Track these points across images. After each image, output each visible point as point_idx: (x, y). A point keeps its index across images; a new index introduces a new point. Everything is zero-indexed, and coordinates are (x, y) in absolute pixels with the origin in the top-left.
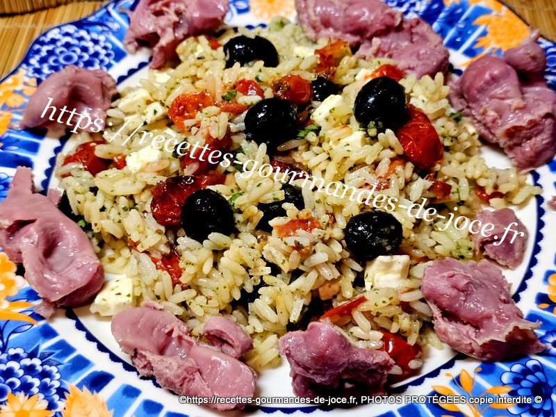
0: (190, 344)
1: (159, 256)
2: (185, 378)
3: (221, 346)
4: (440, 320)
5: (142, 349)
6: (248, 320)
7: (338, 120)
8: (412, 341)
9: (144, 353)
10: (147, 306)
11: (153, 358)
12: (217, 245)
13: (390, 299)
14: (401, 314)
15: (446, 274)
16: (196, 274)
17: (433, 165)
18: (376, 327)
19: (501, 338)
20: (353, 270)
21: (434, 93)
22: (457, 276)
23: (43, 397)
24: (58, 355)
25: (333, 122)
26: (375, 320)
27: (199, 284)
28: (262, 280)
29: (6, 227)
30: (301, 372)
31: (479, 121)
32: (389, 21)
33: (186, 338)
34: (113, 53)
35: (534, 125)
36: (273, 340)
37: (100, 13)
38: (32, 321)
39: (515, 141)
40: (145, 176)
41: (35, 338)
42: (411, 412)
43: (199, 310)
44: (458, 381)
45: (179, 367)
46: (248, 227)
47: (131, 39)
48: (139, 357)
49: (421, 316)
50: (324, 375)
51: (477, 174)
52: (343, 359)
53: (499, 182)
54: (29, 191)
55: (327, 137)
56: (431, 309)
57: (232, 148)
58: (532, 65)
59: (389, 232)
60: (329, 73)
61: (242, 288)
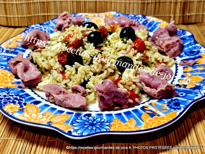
1: (59, 71)
2: (64, 100)
4: (145, 86)
5: (52, 93)
6: (86, 89)
7: (115, 39)
8: (136, 92)
9: (52, 94)
11: (55, 96)
12: (77, 67)
13: (129, 78)
14: (133, 84)
15: (146, 73)
16: (70, 75)
17: (144, 51)
18: (125, 88)
19: (164, 89)
20: (118, 74)
21: (143, 33)
23: (19, 104)
24: (25, 96)
25: (114, 39)
26: (125, 86)
27: (71, 78)
28: (90, 77)
29: (13, 63)
30: (101, 94)
31: (158, 45)
32: (131, 23)
33: (66, 92)
34: (50, 31)
35: (174, 43)
36: (93, 94)
37: (47, 22)
38: (18, 88)
39: (168, 49)
40: (56, 50)
41: (18, 92)
42: (136, 111)
43: (71, 85)
44: (151, 104)
45: (63, 96)
46: (87, 64)
47: (56, 28)
48: (50, 96)
49: (139, 87)
50: (108, 95)
51: (157, 57)
52: (114, 89)
53: (164, 59)
54: (21, 57)
55: (112, 43)
56: (142, 84)
57: (83, 44)
58: (173, 29)
59: (129, 61)
60: (113, 30)
61: (84, 79)
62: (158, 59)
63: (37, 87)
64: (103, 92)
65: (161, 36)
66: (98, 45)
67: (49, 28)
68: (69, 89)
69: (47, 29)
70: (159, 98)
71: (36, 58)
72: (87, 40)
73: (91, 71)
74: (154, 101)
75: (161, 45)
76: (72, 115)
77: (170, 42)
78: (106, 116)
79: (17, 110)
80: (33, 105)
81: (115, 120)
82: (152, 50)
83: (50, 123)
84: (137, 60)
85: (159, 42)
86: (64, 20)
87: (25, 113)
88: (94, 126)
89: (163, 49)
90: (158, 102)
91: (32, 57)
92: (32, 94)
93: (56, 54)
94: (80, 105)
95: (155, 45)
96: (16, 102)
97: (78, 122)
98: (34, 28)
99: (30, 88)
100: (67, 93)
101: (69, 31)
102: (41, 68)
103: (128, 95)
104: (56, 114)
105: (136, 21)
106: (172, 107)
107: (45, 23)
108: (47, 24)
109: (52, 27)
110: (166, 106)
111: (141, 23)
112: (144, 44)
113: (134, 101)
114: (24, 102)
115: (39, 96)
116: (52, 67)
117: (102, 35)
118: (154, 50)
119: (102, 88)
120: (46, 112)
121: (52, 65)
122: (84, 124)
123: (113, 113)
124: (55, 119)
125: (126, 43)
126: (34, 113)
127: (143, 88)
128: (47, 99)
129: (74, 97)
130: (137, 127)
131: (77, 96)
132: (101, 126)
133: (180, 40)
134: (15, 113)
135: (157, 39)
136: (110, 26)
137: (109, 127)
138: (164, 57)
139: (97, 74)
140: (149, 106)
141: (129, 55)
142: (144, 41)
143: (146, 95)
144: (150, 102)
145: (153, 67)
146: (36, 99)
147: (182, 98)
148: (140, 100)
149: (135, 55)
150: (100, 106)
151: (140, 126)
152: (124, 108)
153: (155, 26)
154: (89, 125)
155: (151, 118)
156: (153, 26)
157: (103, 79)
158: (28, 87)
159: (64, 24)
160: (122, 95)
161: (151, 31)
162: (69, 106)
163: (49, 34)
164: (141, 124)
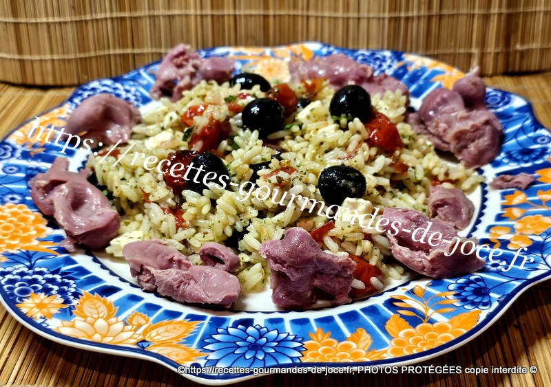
1: (166, 207)
2: (181, 282)
3: (214, 265)
4: (396, 244)
5: (148, 265)
6: (238, 255)
7: (317, 118)
8: (373, 262)
9: (148, 268)
11: (156, 272)
12: (214, 193)
14: (363, 240)
15: (400, 210)
16: (196, 215)
17: (394, 151)
18: (342, 249)
19: (445, 252)
21: (394, 101)
22: (409, 212)
23: (60, 296)
24: (76, 275)
25: (313, 119)
26: (343, 244)
27: (198, 225)
28: (250, 222)
29: (43, 185)
30: (278, 267)
31: (433, 135)
32: (362, 73)
33: (185, 261)
34: (141, 99)
35: (476, 129)
36: (258, 266)
37: (133, 74)
38: (57, 253)
39: (462, 143)
40: (159, 150)
41: (58, 263)
42: (372, 311)
43: (197, 242)
44: (412, 292)
45: (177, 273)
47: (156, 89)
48: (144, 273)
49: (381, 248)
50: (297, 270)
51: (431, 165)
52: (313, 254)
53: (449, 172)
54: (63, 170)
55: (308, 129)
56: (389, 240)
57: (231, 134)
58: (474, 91)
59: (354, 177)
60: (312, 94)
61: (233, 226)
62: (435, 172)
63: (108, 250)
64: (285, 262)
65: (444, 109)
66: (271, 137)
67: (137, 90)
68: (194, 253)
69: (133, 93)
70: (434, 276)
71: (104, 171)
72: (240, 121)
73: (252, 206)
74: (423, 285)
75: (441, 133)
76: (203, 322)
77: (467, 125)
78: (294, 325)
79: (55, 311)
80: (97, 298)
81: (316, 334)
82: (418, 148)
83: (145, 344)
84: (375, 175)
85: (437, 126)
86: (180, 66)
87: (77, 318)
88: (259, 352)
89: (448, 143)
90: (432, 286)
91: (93, 169)
92: (94, 269)
94: (223, 297)
95: (425, 134)
96: (52, 289)
97: (219, 342)
98: (98, 91)
99: (88, 253)
100: (188, 266)
101: (192, 96)
102: (119, 198)
103: (351, 269)
104: (158, 319)
105: (376, 67)
106: (469, 298)
107: (126, 77)
108: (133, 79)
109: (147, 87)
110: (451, 297)
111: (389, 72)
112: (396, 131)
113: (368, 284)
114: (73, 290)
115: (112, 273)
116: (147, 195)
117: (283, 107)
118: (424, 148)
119: (280, 251)
120: (133, 316)
121: (147, 190)
122: (233, 345)
123: (312, 316)
124: (158, 335)
125: (345, 129)
126: (102, 317)
127: (391, 250)
128: (133, 280)
129: (207, 276)
130: (374, 353)
131: (216, 273)
132: (278, 349)
133: (494, 119)
134: (50, 318)
135: (430, 118)
136: (304, 84)
137: (300, 352)
138: (451, 165)
139: (269, 214)
140: (407, 298)
141: (355, 161)
142: (396, 124)
143: (401, 270)
144: (409, 287)
145: (420, 193)
146: (105, 282)
147: (497, 276)
148: (385, 281)
149: (370, 160)
150: (276, 299)
151: (381, 348)
152: (339, 302)
153: (428, 82)
154: (247, 349)
155: (411, 330)
156: (421, 82)
157: (283, 228)
158: (85, 251)
159: (179, 78)
160: (333, 269)
161: (417, 94)
162: (193, 299)
163: (138, 106)
164: (386, 345)
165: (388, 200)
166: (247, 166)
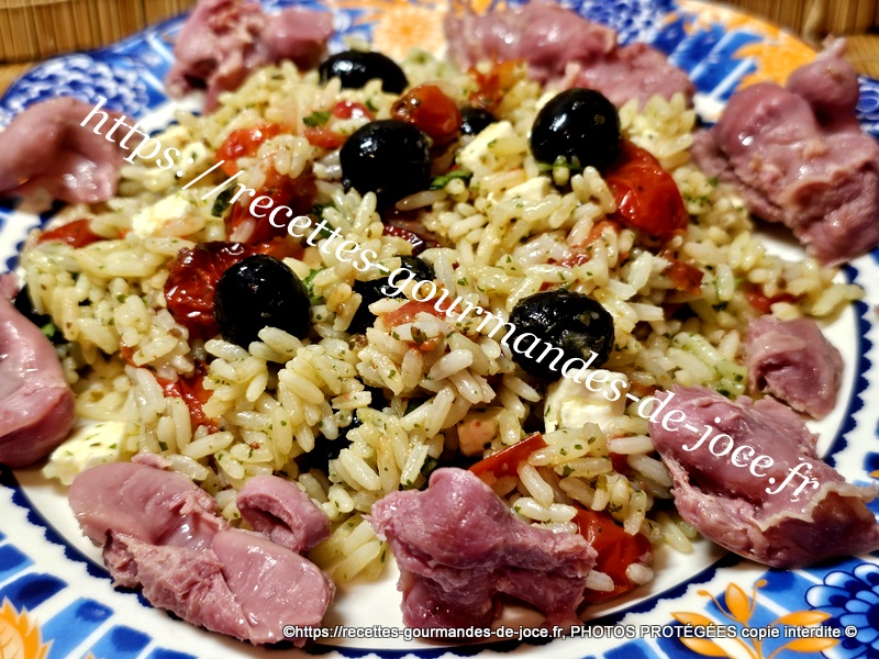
0: (213, 527)
1: (171, 376)
2: (193, 584)
3: (270, 531)
4: (686, 486)
5: (121, 531)
6: (327, 494)
7: (502, 160)
8: (633, 526)
9: (122, 538)
10: (142, 462)
11: (139, 549)
12: (274, 352)
13: (591, 441)
14: (610, 474)
15: (695, 402)
16: (233, 406)
17: (670, 237)
18: (563, 498)
19: (805, 515)
20: (523, 400)
21: (669, 122)
22: (715, 406)
25: (494, 164)
26: (562, 484)
27: (240, 423)
30: (412, 566)
31: (748, 186)
32: (594, 42)
33: (206, 516)
34: (146, 97)
35: (843, 180)
37: (133, 42)
39: (812, 211)
40: (159, 241)
44: (722, 605)
45: (183, 562)
46: (336, 327)
47: (177, 77)
48: (114, 547)
49: (648, 485)
50: (457, 574)
51: (748, 261)
52: (495, 539)
53: (787, 276)
55: (482, 187)
56: (667, 467)
57: (315, 201)
58: (836, 92)
59: (587, 323)
60: (490, 99)
61: (317, 430)
62: (757, 276)
63: (48, 471)
64: (429, 558)
65: (771, 134)
66: (404, 204)
67: (140, 79)
68: (229, 487)
69: (132, 85)
70: (772, 563)
71: (44, 288)
72: (338, 168)
73: (359, 378)
74: (743, 582)
75: (767, 186)
77: (825, 173)
82: (718, 223)
84: (634, 299)
85: (757, 170)
86: (221, 31)
89: (779, 207)
90: (768, 588)
93: (158, 262)
95: (729, 181)
98: (61, 83)
99: (6, 479)
101: (238, 105)
102: (76, 345)
105: (620, 24)
107: (119, 49)
108: (134, 54)
109: (159, 71)
111: (648, 37)
112: (673, 188)
115: (51, 535)
116: (129, 351)
117: (429, 139)
118: (731, 219)
119: (419, 530)
121: (129, 343)
125: (564, 189)
128: (95, 552)
129: (253, 561)
131: (274, 558)
135: (743, 151)
136: (474, 77)
138: (787, 254)
141: (589, 274)
142: (673, 170)
143: (692, 530)
144: (714, 588)
146: (31, 563)
149: (621, 265)
150: (411, 619)
153: (728, 61)
156: (713, 58)
159: (220, 57)
160: (544, 564)
161: (706, 85)
163: (139, 113)
165: (659, 358)
166: (347, 289)
